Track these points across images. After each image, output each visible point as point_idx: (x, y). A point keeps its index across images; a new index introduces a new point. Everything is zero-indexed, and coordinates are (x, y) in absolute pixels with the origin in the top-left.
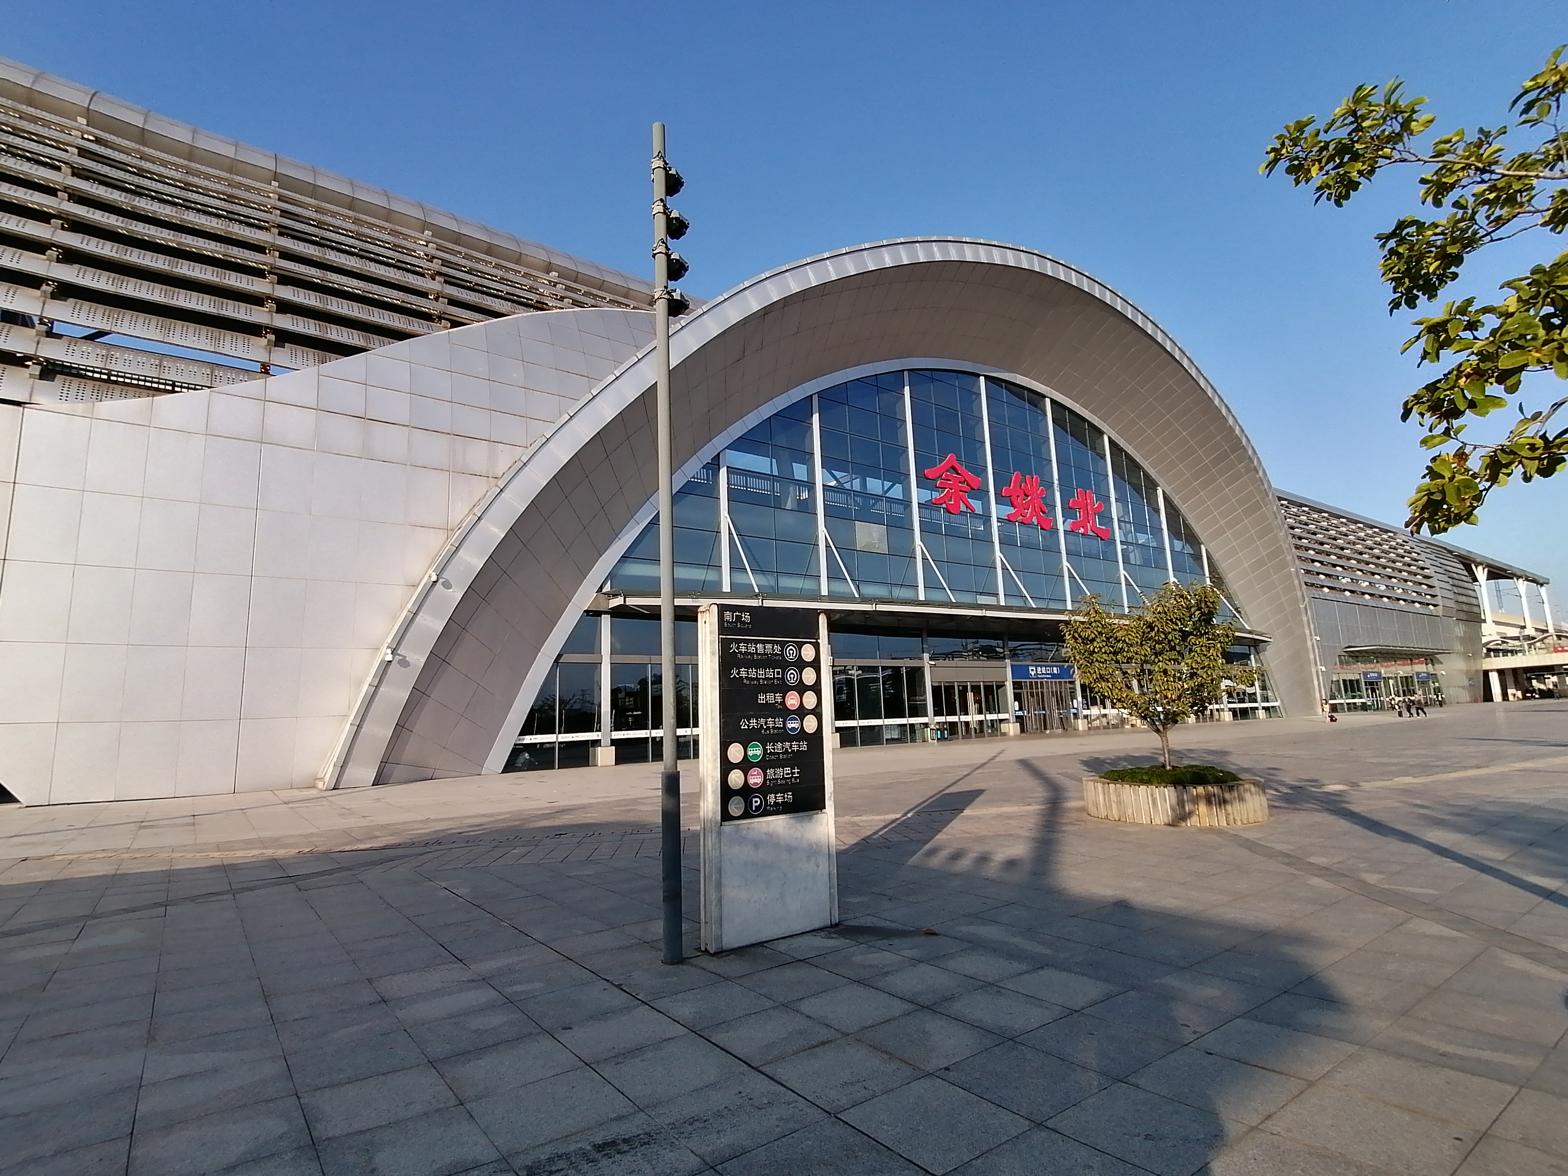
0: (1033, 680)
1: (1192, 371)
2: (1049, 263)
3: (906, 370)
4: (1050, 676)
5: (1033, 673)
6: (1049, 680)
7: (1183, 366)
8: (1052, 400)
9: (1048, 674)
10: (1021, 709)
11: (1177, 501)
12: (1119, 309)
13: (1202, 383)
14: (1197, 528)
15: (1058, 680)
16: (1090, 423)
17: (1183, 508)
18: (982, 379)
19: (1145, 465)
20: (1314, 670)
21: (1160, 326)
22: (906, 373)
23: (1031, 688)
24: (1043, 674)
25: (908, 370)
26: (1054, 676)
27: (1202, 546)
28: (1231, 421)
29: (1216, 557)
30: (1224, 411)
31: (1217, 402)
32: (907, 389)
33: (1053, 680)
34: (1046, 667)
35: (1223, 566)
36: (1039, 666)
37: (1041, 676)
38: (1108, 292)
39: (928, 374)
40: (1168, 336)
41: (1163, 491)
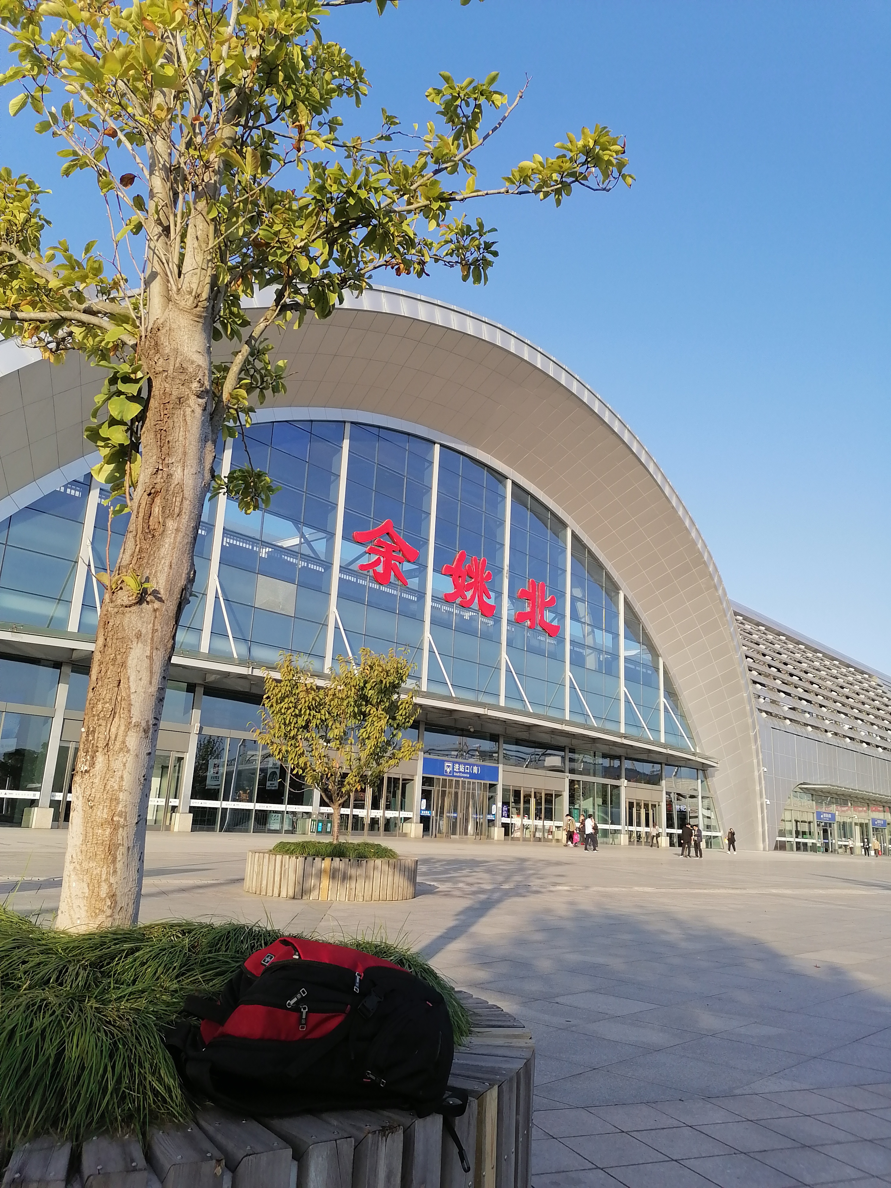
0: (448, 778)
1: (657, 477)
2: (513, 340)
3: (348, 422)
4: (468, 776)
5: (448, 770)
6: (467, 780)
7: (648, 471)
8: (514, 483)
9: (467, 773)
10: (428, 808)
11: (638, 607)
12: (585, 400)
13: (667, 490)
14: (657, 639)
15: (476, 781)
16: (553, 514)
17: (644, 616)
18: (437, 447)
19: (609, 566)
20: (759, 803)
21: (627, 426)
22: (348, 426)
23: (444, 786)
24: (460, 772)
25: (352, 423)
26: (473, 776)
27: (660, 659)
28: (694, 534)
29: (673, 672)
30: (687, 523)
31: (681, 512)
32: (346, 444)
33: (472, 781)
34: (465, 764)
35: (679, 682)
36: (457, 763)
37: (458, 774)
38: (575, 382)
39: (375, 431)
40: (635, 438)
41: (625, 595)
